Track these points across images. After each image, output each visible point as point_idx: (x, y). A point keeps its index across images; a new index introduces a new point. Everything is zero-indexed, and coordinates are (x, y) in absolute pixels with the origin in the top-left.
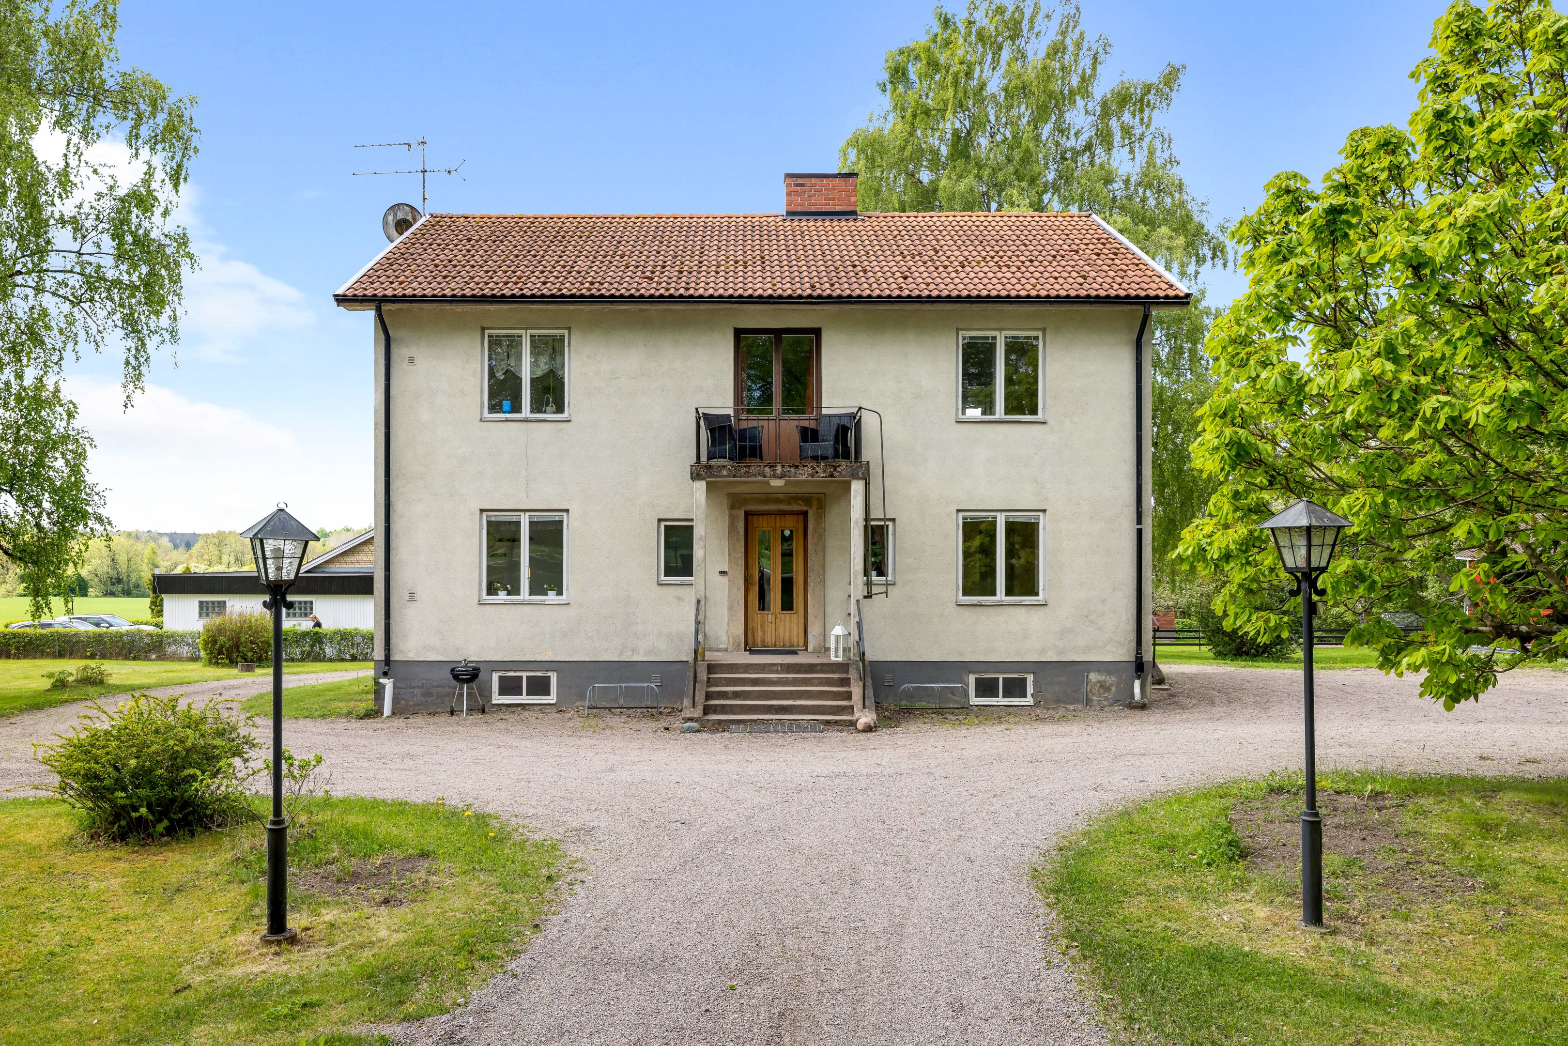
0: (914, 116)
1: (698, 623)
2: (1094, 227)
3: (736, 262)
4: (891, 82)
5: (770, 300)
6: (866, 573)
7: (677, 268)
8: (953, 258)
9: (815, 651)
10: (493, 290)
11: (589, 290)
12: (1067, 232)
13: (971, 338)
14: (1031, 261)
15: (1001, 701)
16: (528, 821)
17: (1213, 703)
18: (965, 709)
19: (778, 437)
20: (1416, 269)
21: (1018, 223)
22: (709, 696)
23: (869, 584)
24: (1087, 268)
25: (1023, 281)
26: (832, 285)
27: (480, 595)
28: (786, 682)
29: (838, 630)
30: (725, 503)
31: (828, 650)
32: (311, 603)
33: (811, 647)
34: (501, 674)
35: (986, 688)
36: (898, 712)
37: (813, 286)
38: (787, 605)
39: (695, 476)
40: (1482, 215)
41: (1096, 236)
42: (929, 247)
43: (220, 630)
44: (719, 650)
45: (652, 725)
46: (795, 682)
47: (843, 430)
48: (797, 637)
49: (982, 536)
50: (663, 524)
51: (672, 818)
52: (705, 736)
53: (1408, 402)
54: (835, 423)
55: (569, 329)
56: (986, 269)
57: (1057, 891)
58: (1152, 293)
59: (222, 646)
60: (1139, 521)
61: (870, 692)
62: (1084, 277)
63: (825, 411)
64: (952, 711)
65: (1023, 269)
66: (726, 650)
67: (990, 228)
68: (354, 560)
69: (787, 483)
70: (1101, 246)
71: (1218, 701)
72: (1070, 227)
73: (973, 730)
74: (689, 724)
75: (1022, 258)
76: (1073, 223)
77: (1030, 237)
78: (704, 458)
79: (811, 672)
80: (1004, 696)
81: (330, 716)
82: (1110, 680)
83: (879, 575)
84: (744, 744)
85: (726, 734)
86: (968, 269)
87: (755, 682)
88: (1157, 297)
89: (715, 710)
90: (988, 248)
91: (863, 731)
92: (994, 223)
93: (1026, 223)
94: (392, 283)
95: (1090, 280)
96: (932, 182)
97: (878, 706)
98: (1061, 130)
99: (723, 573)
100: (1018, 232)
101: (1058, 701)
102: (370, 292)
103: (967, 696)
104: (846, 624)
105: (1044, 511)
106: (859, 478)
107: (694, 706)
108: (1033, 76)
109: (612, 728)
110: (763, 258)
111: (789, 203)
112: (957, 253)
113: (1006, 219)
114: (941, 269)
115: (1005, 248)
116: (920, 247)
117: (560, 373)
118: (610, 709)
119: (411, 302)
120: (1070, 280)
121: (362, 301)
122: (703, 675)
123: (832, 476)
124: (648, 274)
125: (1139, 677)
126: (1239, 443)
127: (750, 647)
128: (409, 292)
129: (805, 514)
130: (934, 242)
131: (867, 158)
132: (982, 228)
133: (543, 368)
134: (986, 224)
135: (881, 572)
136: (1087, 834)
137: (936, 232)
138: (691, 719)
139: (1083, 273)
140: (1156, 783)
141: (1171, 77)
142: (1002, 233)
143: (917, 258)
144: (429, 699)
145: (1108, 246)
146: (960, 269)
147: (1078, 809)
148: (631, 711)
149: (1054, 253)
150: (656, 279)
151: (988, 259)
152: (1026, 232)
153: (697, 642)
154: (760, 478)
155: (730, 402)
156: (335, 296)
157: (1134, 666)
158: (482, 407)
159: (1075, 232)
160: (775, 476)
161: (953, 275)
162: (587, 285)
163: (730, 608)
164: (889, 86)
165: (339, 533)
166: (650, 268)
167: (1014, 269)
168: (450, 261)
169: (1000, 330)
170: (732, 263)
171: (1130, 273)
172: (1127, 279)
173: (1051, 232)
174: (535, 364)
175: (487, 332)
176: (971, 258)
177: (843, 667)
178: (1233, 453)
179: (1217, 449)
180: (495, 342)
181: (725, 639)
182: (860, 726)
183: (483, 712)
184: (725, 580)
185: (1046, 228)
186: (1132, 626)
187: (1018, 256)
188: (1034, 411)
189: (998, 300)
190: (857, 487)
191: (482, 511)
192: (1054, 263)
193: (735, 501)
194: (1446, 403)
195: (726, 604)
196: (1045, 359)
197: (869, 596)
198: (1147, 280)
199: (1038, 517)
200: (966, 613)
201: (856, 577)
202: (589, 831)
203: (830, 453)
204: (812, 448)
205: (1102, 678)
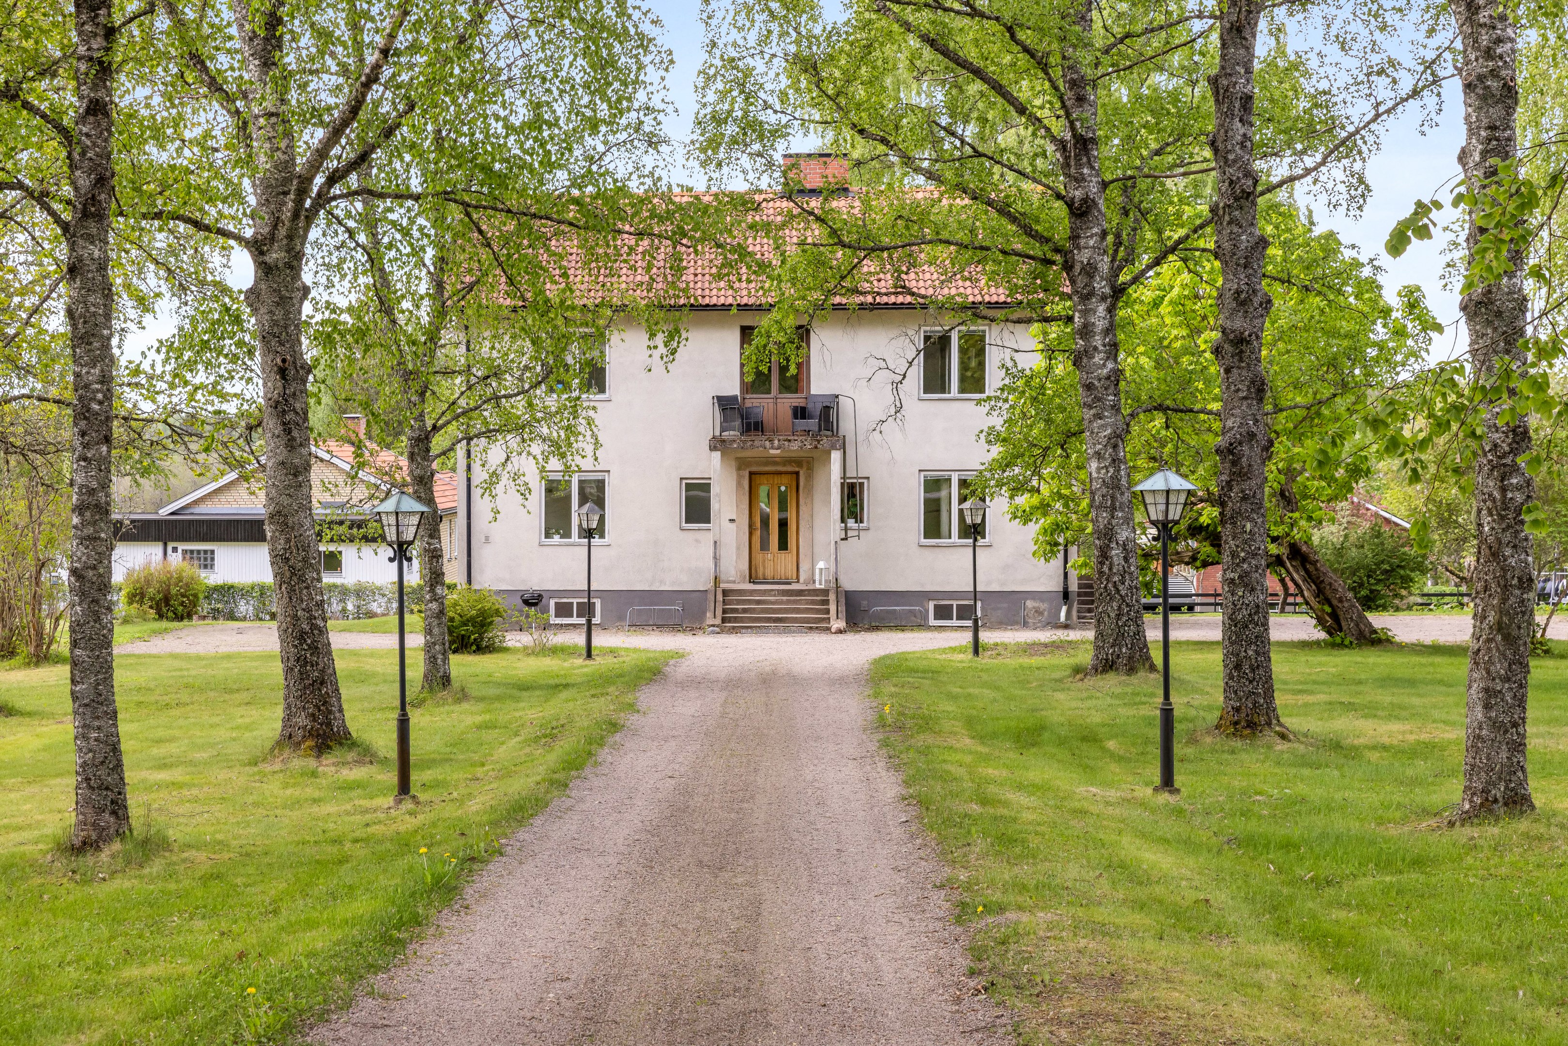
1: (715, 558)
5: (768, 308)
6: (843, 520)
9: (804, 582)
13: (930, 331)
15: (954, 622)
18: (924, 627)
19: (775, 413)
22: (724, 611)
23: (846, 529)
27: (539, 539)
28: (782, 602)
29: (821, 565)
30: (734, 465)
31: (814, 580)
33: (802, 578)
34: (557, 600)
35: (943, 612)
36: (869, 629)
38: (783, 545)
39: (713, 448)
44: (728, 582)
45: (682, 635)
46: (788, 602)
47: (827, 409)
48: (791, 572)
49: (940, 490)
50: (684, 482)
52: (723, 636)
54: (821, 402)
61: (843, 608)
63: (812, 392)
64: (912, 626)
66: (735, 581)
69: (782, 452)
78: (717, 433)
79: (801, 596)
80: (956, 619)
82: (1043, 606)
83: (854, 521)
85: (739, 635)
87: (758, 602)
89: (729, 620)
91: (836, 633)
99: (732, 521)
101: (999, 620)
103: (926, 618)
104: (827, 561)
106: (838, 449)
107: (715, 617)
118: (644, 626)
122: (720, 597)
123: (816, 447)
125: (1065, 604)
127: (752, 579)
129: (797, 474)
135: (856, 520)
138: (713, 626)
148: (661, 627)
153: (716, 575)
154: (761, 448)
155: (738, 387)
157: (1061, 595)
160: (773, 447)
163: (738, 548)
177: (825, 592)
181: (733, 572)
182: (834, 630)
183: (544, 629)
184: (733, 526)
188: (981, 390)
190: (836, 456)
191: (541, 472)
193: (741, 464)
195: (734, 545)
196: (990, 348)
197: (845, 539)
200: (927, 552)
201: (834, 523)
203: (817, 427)
204: (801, 424)
205: (1036, 604)
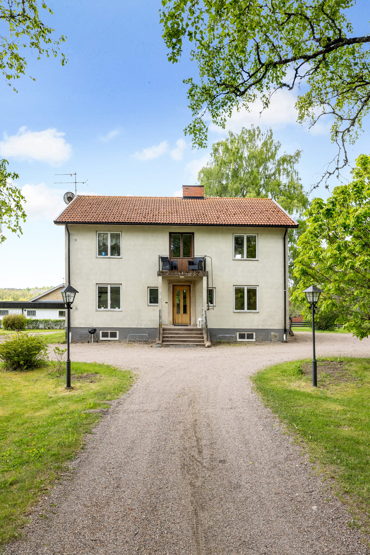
0: (221, 164)
1: (160, 317)
2: (273, 203)
3: (169, 212)
4: (214, 153)
5: (179, 224)
6: (207, 303)
7: (152, 214)
8: (232, 212)
9: (193, 326)
10: (99, 220)
11: (127, 220)
12: (265, 204)
13: (237, 236)
14: (254, 213)
15: (246, 340)
16: (120, 367)
17: (307, 341)
18: (236, 342)
19: (182, 264)
20: (345, 228)
21: (251, 201)
22: (163, 337)
23: (208, 306)
24: (270, 216)
25: (252, 220)
26: (197, 220)
27: (96, 308)
28: (185, 334)
29: (200, 319)
30: (167, 282)
31: (197, 325)
32: (35, 311)
33: (192, 324)
34: (102, 331)
35: (242, 336)
36: (217, 343)
37: (192, 220)
38: (185, 312)
39: (159, 275)
40: (360, 215)
41: (273, 206)
42: (225, 209)
43: (9, 319)
44: (165, 325)
45: (147, 346)
46: (188, 334)
47: (200, 262)
48: (188, 321)
49: (241, 293)
50: (149, 288)
51: (158, 366)
52: (163, 348)
53: (342, 261)
54: (198, 260)
55: (121, 232)
56: (241, 216)
57: (255, 380)
58: (288, 224)
59: (9, 324)
60: (285, 289)
61: (209, 336)
62: (269, 219)
63: (195, 257)
64: (232, 343)
65: (252, 216)
66: (167, 325)
67: (242, 203)
68: (47, 298)
69: (185, 277)
70: (274, 209)
71: (308, 341)
72: (266, 203)
73: (238, 347)
74: (158, 345)
75: (252, 213)
76: (267, 202)
77: (254, 206)
78: (161, 270)
79: (192, 331)
80: (247, 338)
81: (53, 343)
82: (277, 334)
83: (211, 304)
84: (174, 350)
85: (169, 348)
86: (236, 216)
87: (176, 334)
88: (289, 225)
89: (165, 341)
90: (242, 209)
91: (207, 347)
92: (244, 201)
93: (253, 201)
94: (70, 217)
95: (271, 220)
96: (226, 184)
97: (211, 341)
98: (266, 168)
99: (166, 303)
100: (251, 204)
101: (262, 340)
102: (64, 220)
103: (236, 339)
104: (202, 318)
105: (258, 286)
106: (205, 276)
107: (159, 340)
108: (257, 153)
109: (136, 346)
110: (177, 211)
111: (184, 194)
112: (233, 211)
113: (247, 200)
114: (228, 216)
115: (247, 209)
116: (222, 209)
117: (119, 244)
118: (134, 341)
119: (76, 223)
120: (265, 220)
121: (62, 223)
122: (161, 332)
123: (198, 275)
124: (144, 216)
125: (285, 334)
126: (303, 270)
127: (174, 324)
128: (75, 220)
129: (190, 286)
130: (226, 207)
131: (206, 177)
132: (240, 203)
133: (114, 242)
134: (241, 201)
135: (212, 303)
136: (265, 370)
137: (227, 204)
138: (159, 344)
139: (269, 218)
140: (286, 359)
141: (298, 154)
142: (246, 204)
143: (221, 212)
144: (82, 338)
145: (276, 209)
146: (234, 216)
147: (264, 365)
148: (140, 342)
149: (261, 211)
150: (146, 217)
151: (242, 213)
152: (253, 204)
153: (160, 322)
154: (177, 276)
155: (168, 254)
156: (54, 221)
157: (284, 331)
158: (96, 254)
159: (267, 204)
160: (181, 275)
161: (232, 217)
162: (127, 219)
163: (169, 313)
164: (213, 154)
165: (34, 289)
166: (144, 214)
167: (249, 216)
168: (86, 211)
169: (245, 234)
170: (168, 213)
171: (282, 218)
172: (281, 220)
173: (260, 204)
174: (112, 241)
175: (98, 232)
176: (237, 212)
177: (201, 330)
178: (302, 272)
179: (298, 271)
180: (99, 235)
181: (167, 321)
182: (206, 346)
183: (98, 342)
184: (167, 304)
185: (259, 203)
186: (283, 319)
187: (250, 212)
188: (255, 257)
189: (245, 225)
190: (205, 278)
191: (97, 284)
192: (261, 214)
193: (170, 282)
194: (351, 262)
195: (167, 312)
196: (258, 242)
197: (208, 310)
198: (287, 220)
199: (256, 287)
200: (236, 315)
201: (205, 304)
202: (137, 368)
203: (197, 269)
204: (192, 267)
205: (275, 334)
